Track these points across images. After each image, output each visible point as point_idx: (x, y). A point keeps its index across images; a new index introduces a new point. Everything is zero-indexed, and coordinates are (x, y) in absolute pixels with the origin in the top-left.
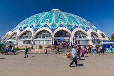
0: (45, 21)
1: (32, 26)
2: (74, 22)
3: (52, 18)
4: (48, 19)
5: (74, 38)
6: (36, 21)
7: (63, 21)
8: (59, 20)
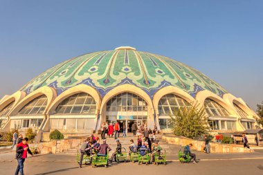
0: (89, 70)
1: (56, 82)
2: (161, 72)
3: (106, 65)
4: (95, 67)
5: (157, 113)
6: (67, 70)
7: (132, 71)
8: (124, 68)
